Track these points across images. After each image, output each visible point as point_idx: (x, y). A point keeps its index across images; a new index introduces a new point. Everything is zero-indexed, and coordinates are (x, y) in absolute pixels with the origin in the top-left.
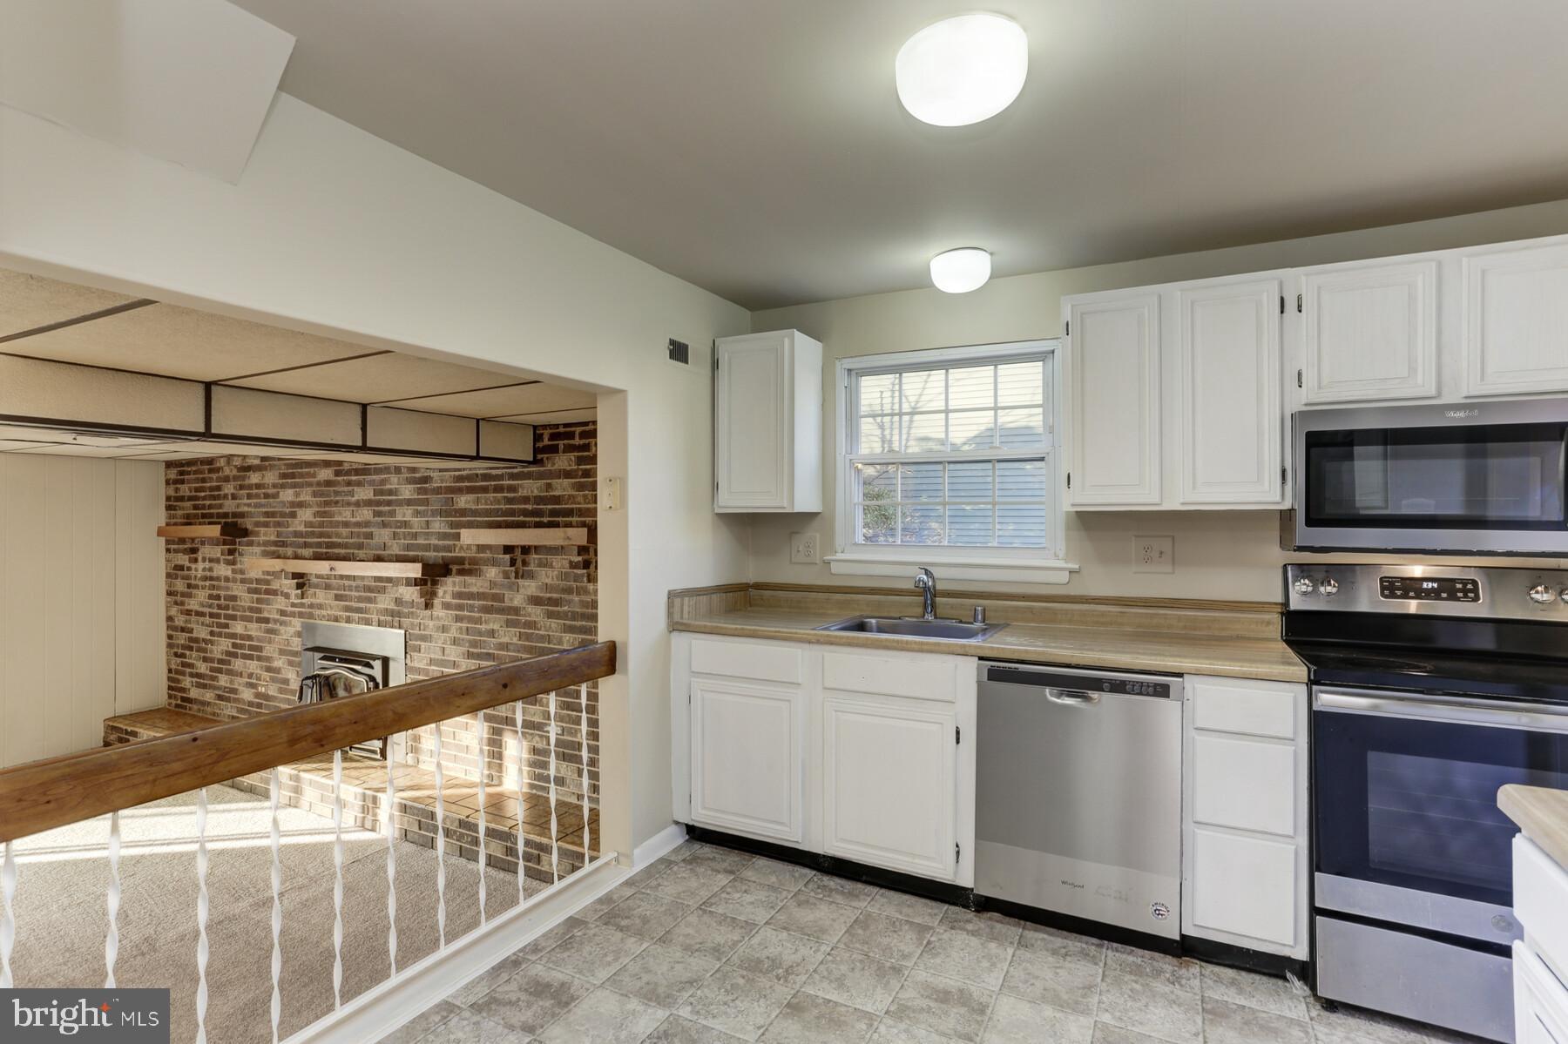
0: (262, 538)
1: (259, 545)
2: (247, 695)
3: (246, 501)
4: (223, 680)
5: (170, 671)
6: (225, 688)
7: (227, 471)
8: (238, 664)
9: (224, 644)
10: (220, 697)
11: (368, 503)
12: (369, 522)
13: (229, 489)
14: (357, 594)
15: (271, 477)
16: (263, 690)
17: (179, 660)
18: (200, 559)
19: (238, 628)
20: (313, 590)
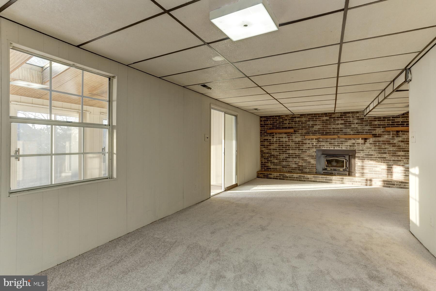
0: (300, 132)
1: (299, 133)
2: (294, 166)
3: (294, 124)
4: (284, 163)
5: (262, 162)
6: (285, 165)
7: (286, 118)
8: (291, 159)
9: (285, 156)
10: (283, 167)
11: (342, 124)
12: (342, 128)
13: (287, 122)
14: (337, 143)
15: (303, 119)
16: (301, 164)
17: (266, 160)
18: (275, 137)
19: (291, 152)
20: (320, 142)
